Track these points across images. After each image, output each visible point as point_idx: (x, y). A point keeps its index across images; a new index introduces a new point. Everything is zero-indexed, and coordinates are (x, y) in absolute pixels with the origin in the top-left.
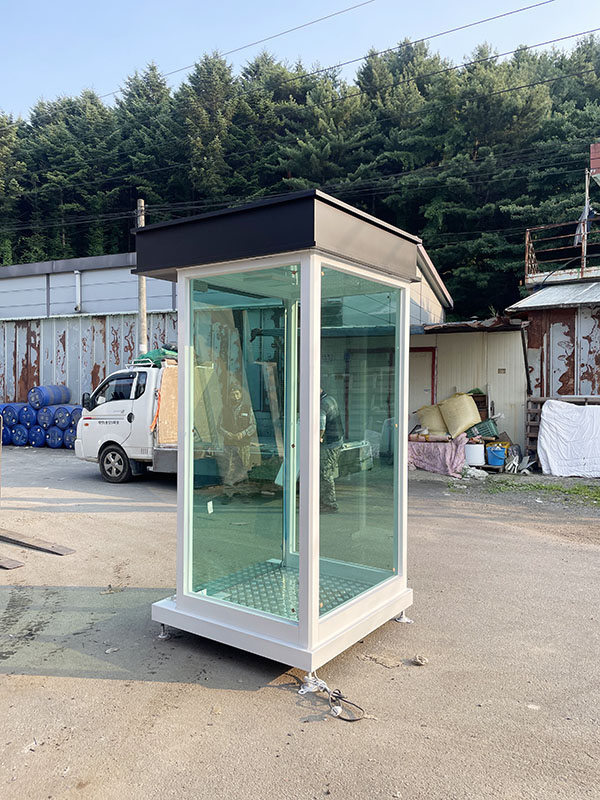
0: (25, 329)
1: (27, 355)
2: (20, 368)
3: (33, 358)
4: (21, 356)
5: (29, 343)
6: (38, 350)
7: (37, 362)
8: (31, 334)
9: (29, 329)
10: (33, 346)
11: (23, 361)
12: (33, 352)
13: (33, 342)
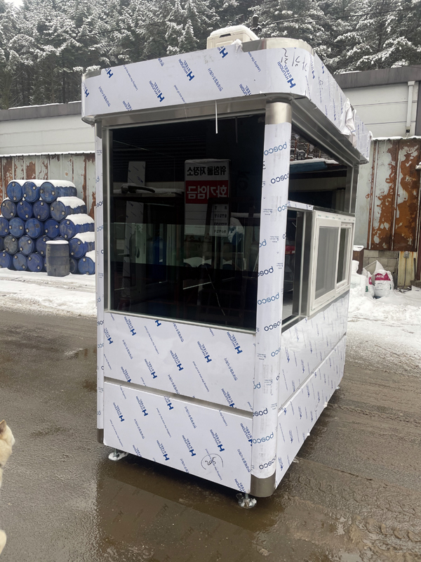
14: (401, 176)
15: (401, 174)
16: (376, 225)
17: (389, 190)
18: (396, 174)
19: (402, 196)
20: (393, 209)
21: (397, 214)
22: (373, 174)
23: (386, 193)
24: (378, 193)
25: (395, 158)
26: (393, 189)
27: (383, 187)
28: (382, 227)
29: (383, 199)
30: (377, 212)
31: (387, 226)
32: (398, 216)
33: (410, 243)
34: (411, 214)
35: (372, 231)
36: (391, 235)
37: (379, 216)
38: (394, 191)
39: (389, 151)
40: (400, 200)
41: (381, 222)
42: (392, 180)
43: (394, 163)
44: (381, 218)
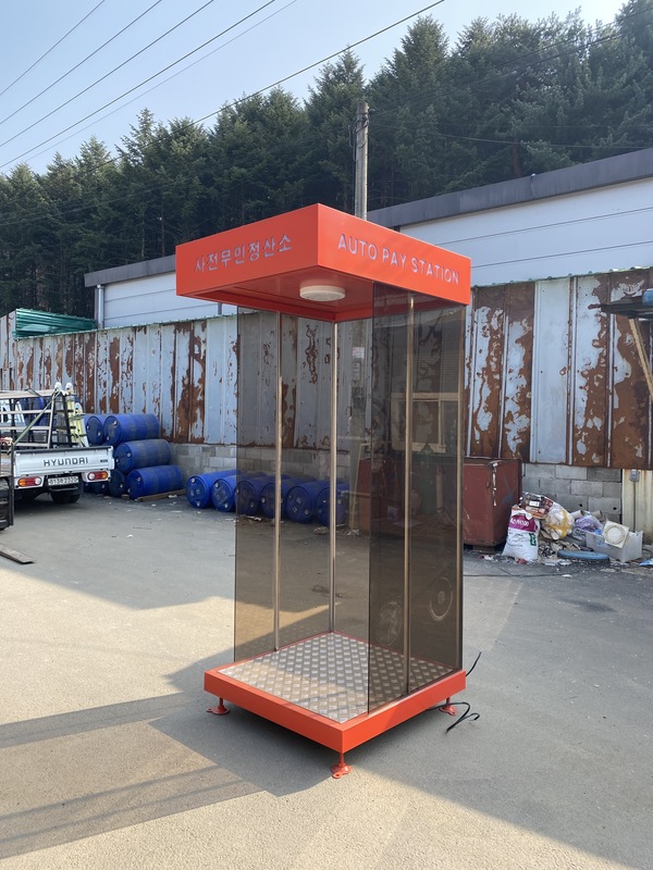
0: (188, 334)
1: (188, 372)
2: (180, 389)
3: (197, 375)
4: (181, 373)
5: (192, 355)
6: (203, 362)
7: (202, 381)
8: (194, 341)
9: (192, 333)
10: (197, 357)
11: (183, 381)
12: (197, 366)
13: (196, 352)
14: (618, 334)
15: (617, 331)
16: (580, 421)
17: (599, 360)
18: (608, 331)
19: (621, 368)
20: (607, 393)
21: (615, 401)
22: (570, 334)
23: (593, 365)
24: (580, 365)
26: (604, 357)
27: (588, 355)
28: (590, 425)
29: (590, 375)
30: (581, 398)
31: (598, 422)
32: (616, 406)
33: (639, 454)
34: (639, 402)
35: (573, 433)
36: (606, 438)
37: (584, 405)
38: (607, 362)
39: (596, 292)
40: (619, 378)
41: (587, 416)
42: (603, 342)
44: (587, 409)
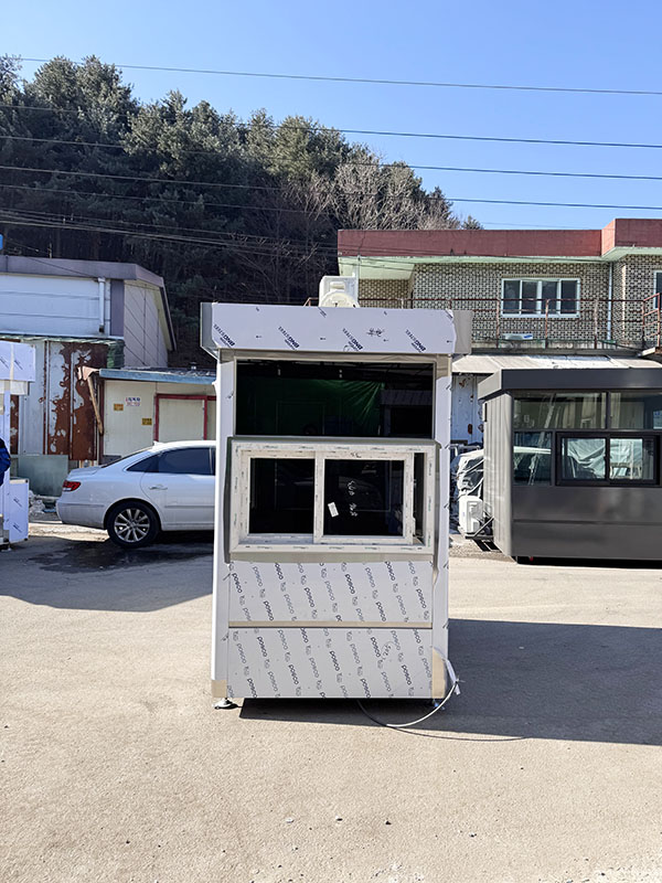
15: (76, 378)
16: (52, 432)
17: (64, 394)
18: (69, 378)
19: (78, 401)
20: (69, 415)
21: (74, 420)
22: (45, 376)
23: (61, 397)
24: (52, 397)
25: (68, 361)
26: (67, 393)
27: (57, 391)
28: (59, 434)
29: (58, 403)
30: (53, 417)
31: (64, 433)
32: (75, 423)
33: (89, 452)
34: (89, 420)
35: (48, 440)
36: (69, 442)
37: (55, 422)
38: (69, 396)
39: (61, 352)
40: (77, 406)
41: (57, 429)
42: (66, 383)
43: (67, 366)
44: (57, 424)
